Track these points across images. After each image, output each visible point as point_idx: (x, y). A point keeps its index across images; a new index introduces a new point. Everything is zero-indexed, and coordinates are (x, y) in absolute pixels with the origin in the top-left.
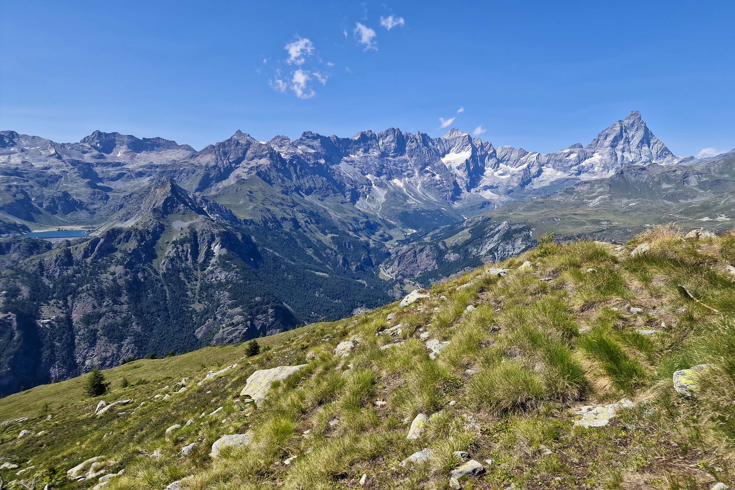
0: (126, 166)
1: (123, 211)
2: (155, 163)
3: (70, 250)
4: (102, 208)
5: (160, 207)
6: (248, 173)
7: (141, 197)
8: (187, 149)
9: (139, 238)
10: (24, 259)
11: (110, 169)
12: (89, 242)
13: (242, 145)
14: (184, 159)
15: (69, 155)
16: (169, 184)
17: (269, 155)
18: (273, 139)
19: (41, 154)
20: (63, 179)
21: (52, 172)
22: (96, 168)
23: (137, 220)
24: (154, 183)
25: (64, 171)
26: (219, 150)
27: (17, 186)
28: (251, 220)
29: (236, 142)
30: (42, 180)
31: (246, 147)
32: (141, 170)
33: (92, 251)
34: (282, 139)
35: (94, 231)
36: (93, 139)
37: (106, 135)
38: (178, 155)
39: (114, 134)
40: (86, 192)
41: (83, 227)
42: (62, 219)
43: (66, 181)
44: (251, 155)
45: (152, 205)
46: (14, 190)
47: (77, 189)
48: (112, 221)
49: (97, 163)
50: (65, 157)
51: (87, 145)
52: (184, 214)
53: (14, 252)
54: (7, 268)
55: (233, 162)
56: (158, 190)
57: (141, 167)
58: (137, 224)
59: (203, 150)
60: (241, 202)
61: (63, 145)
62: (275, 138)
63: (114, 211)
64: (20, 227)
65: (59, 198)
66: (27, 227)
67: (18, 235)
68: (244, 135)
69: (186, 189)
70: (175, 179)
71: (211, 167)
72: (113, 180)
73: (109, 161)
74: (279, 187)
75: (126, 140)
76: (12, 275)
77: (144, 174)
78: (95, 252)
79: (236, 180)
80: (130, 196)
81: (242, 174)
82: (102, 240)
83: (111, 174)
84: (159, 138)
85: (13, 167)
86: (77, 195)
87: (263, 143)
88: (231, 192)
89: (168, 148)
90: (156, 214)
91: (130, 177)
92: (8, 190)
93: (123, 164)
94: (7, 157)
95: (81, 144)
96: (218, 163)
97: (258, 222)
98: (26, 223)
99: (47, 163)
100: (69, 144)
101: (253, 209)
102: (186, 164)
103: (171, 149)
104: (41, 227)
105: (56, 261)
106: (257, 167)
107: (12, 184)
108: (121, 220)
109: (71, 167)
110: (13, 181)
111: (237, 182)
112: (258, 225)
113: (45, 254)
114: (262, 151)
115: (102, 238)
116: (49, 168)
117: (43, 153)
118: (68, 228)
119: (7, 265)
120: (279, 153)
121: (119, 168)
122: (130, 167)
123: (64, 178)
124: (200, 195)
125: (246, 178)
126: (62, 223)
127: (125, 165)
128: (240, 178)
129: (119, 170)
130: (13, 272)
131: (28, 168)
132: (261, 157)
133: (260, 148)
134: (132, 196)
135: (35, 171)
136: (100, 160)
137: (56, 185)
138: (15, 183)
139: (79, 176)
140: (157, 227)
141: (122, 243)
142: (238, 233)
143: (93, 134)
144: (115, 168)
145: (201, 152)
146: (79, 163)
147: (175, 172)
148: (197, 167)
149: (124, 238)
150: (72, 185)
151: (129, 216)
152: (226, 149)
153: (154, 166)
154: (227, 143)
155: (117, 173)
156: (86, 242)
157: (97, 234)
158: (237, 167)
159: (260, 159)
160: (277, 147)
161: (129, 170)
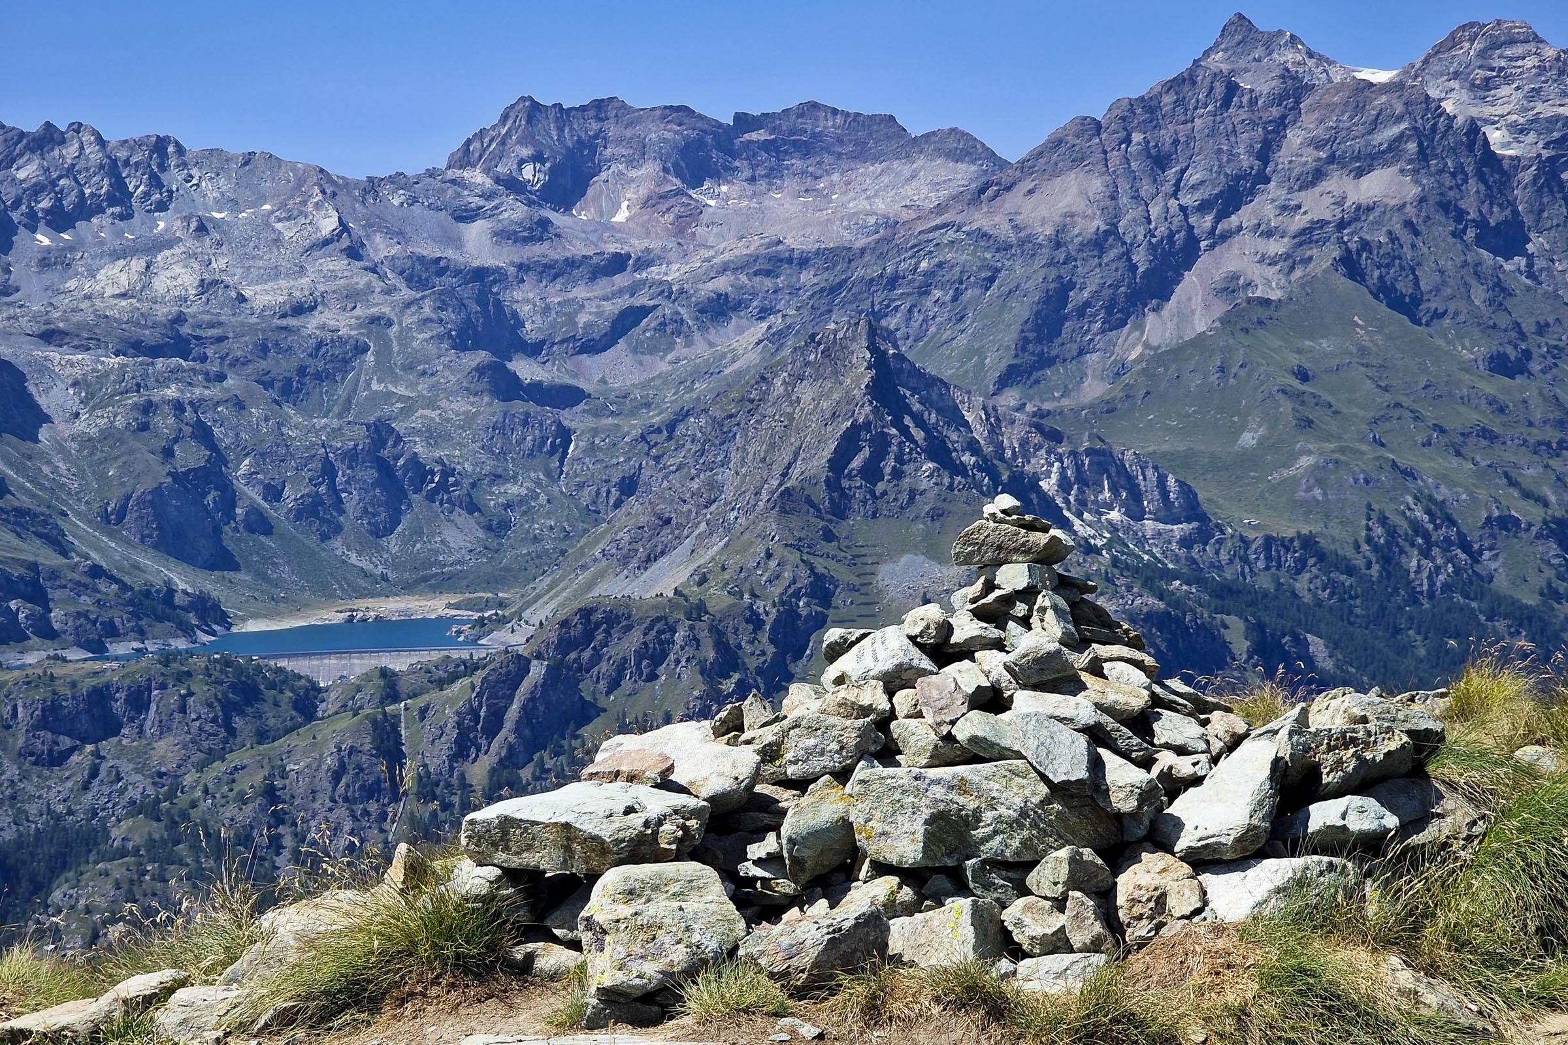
0: (654, 273)
1: (637, 510)
2: (795, 242)
3: (397, 716)
4: (543, 498)
5: (812, 481)
6: (1290, 261)
7: (723, 432)
8: (956, 156)
9: (711, 655)
10: (201, 767)
11: (580, 292)
12: (480, 675)
13: (1253, 102)
14: (940, 209)
15: (399, 235)
16: (861, 355)
17: (1412, 147)
18: (1438, 50)
19: (278, 241)
20: (370, 357)
21: (323, 327)
22: (517, 295)
23: (704, 558)
24: (786, 352)
25: (374, 320)
26: (1128, 140)
27: (178, 406)
28: (1308, 542)
29: (1220, 89)
30: (281, 366)
31: (1275, 112)
32: (722, 284)
33: (493, 726)
34: (1495, 45)
35: (502, 621)
36: (503, 143)
37: (563, 114)
38: (909, 190)
39: (599, 106)
40: (469, 419)
41: (455, 599)
42: (365, 564)
43: (385, 370)
44: (1310, 156)
45: (777, 470)
46: (165, 423)
47: (432, 404)
48: (584, 567)
49: (521, 267)
50: (381, 248)
51: (476, 176)
52: (936, 515)
53: (164, 729)
54: (136, 808)
55: (1204, 207)
56: (806, 392)
57: (725, 268)
58: (703, 580)
59: (1041, 154)
60: (1248, 439)
61: (372, 186)
62: (1452, 42)
63: (592, 514)
64: (186, 609)
65: (351, 457)
66: (216, 606)
67: (181, 644)
68: (1270, 41)
69: (947, 374)
70: (891, 322)
71: (1082, 247)
72: (593, 346)
73: (578, 249)
74: (1476, 332)
75: (657, 133)
76: (151, 844)
77: (738, 306)
78: (506, 733)
79: (1220, 308)
80: (671, 427)
81: (1256, 272)
82: (537, 670)
83: (583, 319)
84: (814, 106)
85: (163, 312)
86: (433, 436)
87: (1381, 76)
88: (1194, 382)
89: (862, 154)
90: (795, 522)
91: (673, 328)
92: (144, 427)
93: (643, 263)
94: (138, 264)
95: (450, 174)
96: (1117, 217)
97: (1349, 552)
98: (211, 585)
99: (305, 281)
100: (398, 180)
101: (1319, 476)
102: (951, 235)
103: (876, 159)
104: (276, 605)
105: (337, 777)
106: (1341, 225)
107: (158, 394)
108: (625, 560)
109: (406, 293)
110: (163, 383)
111: (1226, 321)
112: (1350, 571)
113: (292, 740)
114: (1375, 125)
115: (539, 656)
116: (312, 308)
117: (287, 230)
118: (391, 607)
119: (133, 793)
120: (1474, 129)
121: (621, 280)
122: (673, 273)
123: (377, 354)
124: (1021, 408)
125: (1275, 295)
126: (363, 583)
127: (649, 263)
128: (1241, 297)
129: (615, 295)
130: (157, 830)
131: (225, 315)
132: (1363, 163)
133: (1359, 108)
134: (680, 429)
135: (253, 329)
136: (535, 251)
137: (341, 392)
138: (172, 392)
139: (440, 338)
140: (797, 595)
141: (627, 684)
142: (1231, 620)
143: (504, 118)
144: (604, 286)
145: (1026, 166)
146: (441, 272)
147: (893, 281)
148: (1004, 248)
149: (640, 655)
150: (412, 385)
151: (666, 535)
152: (1166, 136)
153: (790, 261)
154: (1168, 99)
155: (612, 308)
156: (466, 681)
157: (515, 638)
158: (1225, 237)
159: (1360, 173)
160: (1465, 96)
161: (665, 291)
